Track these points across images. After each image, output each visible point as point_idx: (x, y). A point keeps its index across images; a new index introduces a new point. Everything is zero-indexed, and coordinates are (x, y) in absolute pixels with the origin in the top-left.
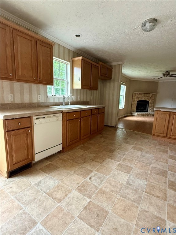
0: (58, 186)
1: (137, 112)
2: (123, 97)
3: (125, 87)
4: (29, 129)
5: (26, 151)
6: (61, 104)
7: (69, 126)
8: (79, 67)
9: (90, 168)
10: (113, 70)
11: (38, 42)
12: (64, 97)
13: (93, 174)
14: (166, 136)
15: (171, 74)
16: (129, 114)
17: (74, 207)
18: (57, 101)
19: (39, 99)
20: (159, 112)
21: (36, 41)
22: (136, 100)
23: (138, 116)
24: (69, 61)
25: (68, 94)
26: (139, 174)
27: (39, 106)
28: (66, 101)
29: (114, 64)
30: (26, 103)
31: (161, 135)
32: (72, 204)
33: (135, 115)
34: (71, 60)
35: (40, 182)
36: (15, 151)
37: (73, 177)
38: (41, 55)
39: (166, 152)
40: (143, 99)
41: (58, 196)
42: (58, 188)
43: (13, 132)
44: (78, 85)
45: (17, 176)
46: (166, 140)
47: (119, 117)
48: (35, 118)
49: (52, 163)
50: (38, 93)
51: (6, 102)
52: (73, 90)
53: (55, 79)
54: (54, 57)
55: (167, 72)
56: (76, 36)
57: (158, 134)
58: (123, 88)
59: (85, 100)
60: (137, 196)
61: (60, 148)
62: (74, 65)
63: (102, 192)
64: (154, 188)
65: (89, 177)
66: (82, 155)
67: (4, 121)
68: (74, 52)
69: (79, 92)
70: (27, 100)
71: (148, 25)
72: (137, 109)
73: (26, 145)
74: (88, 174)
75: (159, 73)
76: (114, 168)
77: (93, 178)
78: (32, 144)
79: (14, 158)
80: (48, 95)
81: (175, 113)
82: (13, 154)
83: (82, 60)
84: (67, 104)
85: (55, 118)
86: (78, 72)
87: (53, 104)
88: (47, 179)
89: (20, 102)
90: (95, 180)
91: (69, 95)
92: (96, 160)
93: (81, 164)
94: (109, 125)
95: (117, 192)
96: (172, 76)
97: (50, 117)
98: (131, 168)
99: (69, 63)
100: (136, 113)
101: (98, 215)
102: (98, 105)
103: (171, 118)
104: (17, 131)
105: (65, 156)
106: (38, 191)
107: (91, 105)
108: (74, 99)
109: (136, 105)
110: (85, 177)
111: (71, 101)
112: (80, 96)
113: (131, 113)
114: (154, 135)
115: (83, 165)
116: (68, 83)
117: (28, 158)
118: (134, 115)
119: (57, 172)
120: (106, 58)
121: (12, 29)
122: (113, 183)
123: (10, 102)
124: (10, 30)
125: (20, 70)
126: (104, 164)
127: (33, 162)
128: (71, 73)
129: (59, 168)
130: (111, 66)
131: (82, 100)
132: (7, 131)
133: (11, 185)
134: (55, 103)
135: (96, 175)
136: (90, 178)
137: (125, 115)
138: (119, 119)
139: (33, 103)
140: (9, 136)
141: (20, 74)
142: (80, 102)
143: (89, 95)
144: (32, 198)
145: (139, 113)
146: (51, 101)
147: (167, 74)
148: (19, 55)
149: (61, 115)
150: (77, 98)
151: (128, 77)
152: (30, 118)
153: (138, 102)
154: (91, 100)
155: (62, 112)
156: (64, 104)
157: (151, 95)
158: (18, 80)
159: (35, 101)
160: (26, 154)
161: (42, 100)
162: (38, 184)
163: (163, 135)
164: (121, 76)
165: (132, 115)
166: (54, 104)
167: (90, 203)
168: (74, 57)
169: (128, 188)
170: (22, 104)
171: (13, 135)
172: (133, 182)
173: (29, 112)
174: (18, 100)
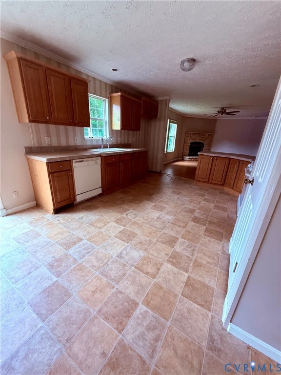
0: (98, 220)
1: (189, 155)
2: (173, 137)
3: (176, 125)
4: (69, 171)
5: (68, 192)
6: (100, 147)
7: (107, 170)
8: (118, 105)
9: (127, 208)
10: (159, 106)
11: (72, 80)
12: (102, 139)
13: (129, 211)
14: (208, 181)
15: (227, 111)
16: (180, 159)
17: (111, 231)
18: (95, 143)
19: (76, 142)
20: (203, 157)
21: (70, 79)
22: (189, 141)
23: (190, 160)
24: (106, 97)
25: (106, 135)
26: (171, 212)
27: (76, 149)
28: (104, 143)
29: (160, 98)
30: (63, 147)
31: (203, 180)
32: (110, 230)
33: (187, 159)
34: (108, 96)
35: (83, 217)
36: (59, 191)
37: (112, 214)
38: (76, 95)
39: (203, 195)
40: (198, 141)
41: (99, 225)
42: (99, 221)
43: (56, 174)
44: (117, 126)
45: (62, 213)
46: (207, 185)
47: (165, 163)
48: (74, 161)
49: (93, 204)
50: (75, 135)
51: (43, 145)
52: (112, 131)
53: (92, 119)
54: (89, 94)
55: (223, 108)
56: (113, 70)
57: (200, 179)
58: (174, 128)
59: (126, 142)
60: (163, 226)
61: (100, 191)
62: (112, 101)
63: (135, 223)
64: (179, 220)
65: (125, 214)
66: (122, 198)
67: (48, 164)
68: (112, 86)
69: (119, 133)
70: (63, 143)
71: (186, 65)
72: (189, 153)
73: (68, 186)
74: (125, 212)
75: (214, 109)
76: (149, 208)
77: (129, 215)
78: (73, 185)
79: (58, 197)
80: (85, 137)
81: (218, 158)
82: (57, 193)
83: (121, 96)
84: (106, 147)
85: (93, 162)
86: (117, 111)
87: (90, 147)
88: (89, 215)
89: (56, 145)
90: (131, 216)
91: (108, 136)
92: (134, 202)
93: (120, 204)
94: (154, 170)
95: (148, 223)
96: (228, 113)
97: (89, 160)
98: (164, 208)
99: (107, 100)
100: (188, 157)
101: (129, 236)
102: (141, 148)
103: (214, 163)
104: (59, 173)
105: (105, 199)
106: (82, 223)
107: (133, 148)
108: (114, 141)
109: (188, 148)
110: (122, 213)
111: (111, 143)
112: (121, 137)
113: (183, 158)
114: (197, 181)
115: (121, 206)
116: (106, 123)
117: (70, 198)
118: (185, 159)
119: (98, 211)
120: (150, 92)
121: (44, 69)
122: (146, 218)
123: (47, 145)
124: (43, 69)
125: (56, 113)
126: (141, 205)
127: (75, 203)
128: (110, 112)
129: (98, 207)
130: (157, 102)
131: (123, 143)
132: (51, 173)
133: (58, 219)
134: (93, 145)
135: (132, 212)
136: (127, 215)
137: (175, 160)
138: (164, 165)
139: (70, 146)
140: (53, 177)
141: (56, 117)
142: (120, 144)
143: (131, 137)
144: (77, 227)
145: (191, 157)
146: (89, 143)
147: (223, 111)
148: (54, 97)
149: (100, 158)
150: (117, 141)
151: (180, 113)
152: (69, 162)
153: (191, 143)
154: (133, 142)
155: (100, 155)
156: (102, 147)
157: (207, 135)
158: (55, 123)
159: (72, 143)
160: (68, 194)
161: (79, 143)
162: (81, 218)
163: (205, 180)
164: (168, 110)
165: (183, 160)
166: (92, 147)
167: (124, 230)
168: (112, 92)
169: (158, 221)
170: (59, 147)
171: (56, 177)
172: (163, 217)
173: (69, 156)
174: (55, 143)
